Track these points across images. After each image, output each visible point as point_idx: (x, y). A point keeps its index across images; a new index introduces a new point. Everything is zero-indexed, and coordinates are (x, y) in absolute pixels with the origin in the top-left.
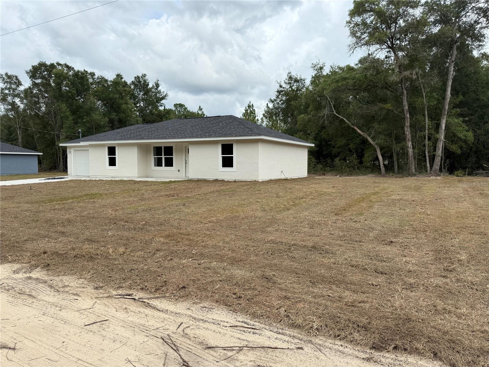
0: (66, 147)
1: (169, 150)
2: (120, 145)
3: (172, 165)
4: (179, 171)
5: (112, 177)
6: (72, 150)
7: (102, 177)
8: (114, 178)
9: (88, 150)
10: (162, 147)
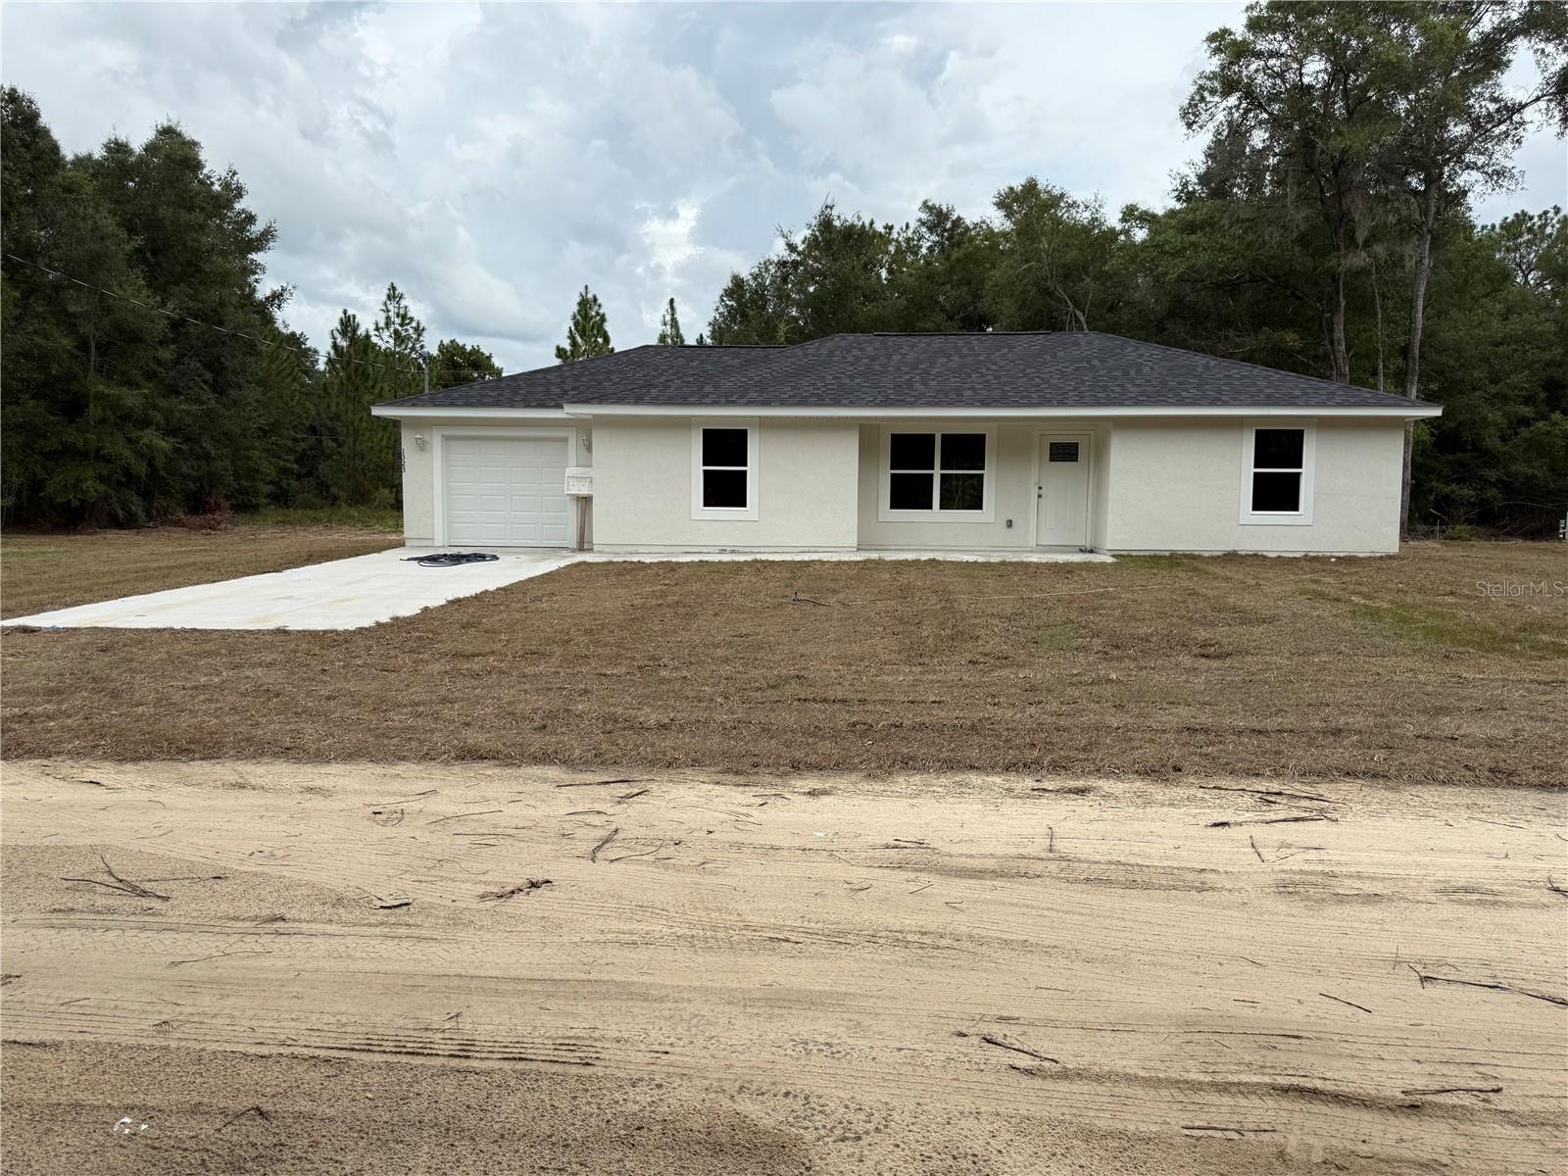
0: (395, 424)
1: (967, 450)
2: (766, 424)
3: (976, 504)
4: (1010, 524)
5: (723, 551)
6: (436, 440)
7: (667, 549)
8: (733, 552)
9: (565, 440)
10: (933, 436)
